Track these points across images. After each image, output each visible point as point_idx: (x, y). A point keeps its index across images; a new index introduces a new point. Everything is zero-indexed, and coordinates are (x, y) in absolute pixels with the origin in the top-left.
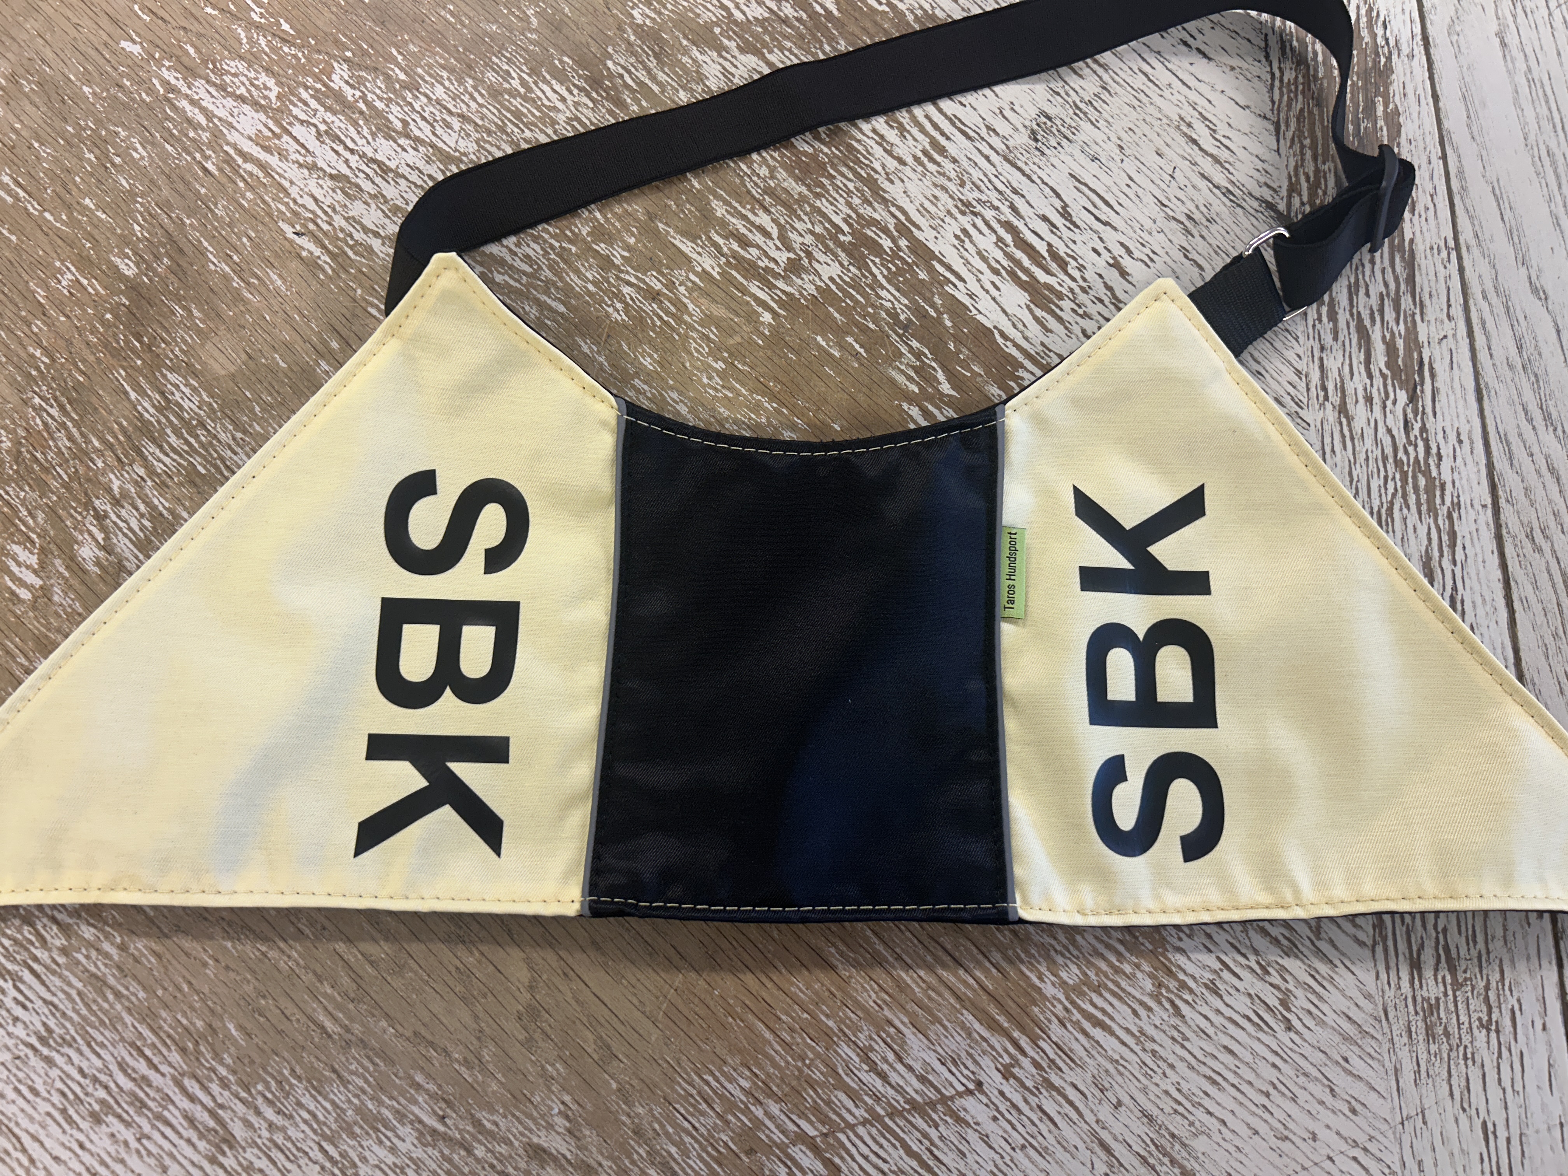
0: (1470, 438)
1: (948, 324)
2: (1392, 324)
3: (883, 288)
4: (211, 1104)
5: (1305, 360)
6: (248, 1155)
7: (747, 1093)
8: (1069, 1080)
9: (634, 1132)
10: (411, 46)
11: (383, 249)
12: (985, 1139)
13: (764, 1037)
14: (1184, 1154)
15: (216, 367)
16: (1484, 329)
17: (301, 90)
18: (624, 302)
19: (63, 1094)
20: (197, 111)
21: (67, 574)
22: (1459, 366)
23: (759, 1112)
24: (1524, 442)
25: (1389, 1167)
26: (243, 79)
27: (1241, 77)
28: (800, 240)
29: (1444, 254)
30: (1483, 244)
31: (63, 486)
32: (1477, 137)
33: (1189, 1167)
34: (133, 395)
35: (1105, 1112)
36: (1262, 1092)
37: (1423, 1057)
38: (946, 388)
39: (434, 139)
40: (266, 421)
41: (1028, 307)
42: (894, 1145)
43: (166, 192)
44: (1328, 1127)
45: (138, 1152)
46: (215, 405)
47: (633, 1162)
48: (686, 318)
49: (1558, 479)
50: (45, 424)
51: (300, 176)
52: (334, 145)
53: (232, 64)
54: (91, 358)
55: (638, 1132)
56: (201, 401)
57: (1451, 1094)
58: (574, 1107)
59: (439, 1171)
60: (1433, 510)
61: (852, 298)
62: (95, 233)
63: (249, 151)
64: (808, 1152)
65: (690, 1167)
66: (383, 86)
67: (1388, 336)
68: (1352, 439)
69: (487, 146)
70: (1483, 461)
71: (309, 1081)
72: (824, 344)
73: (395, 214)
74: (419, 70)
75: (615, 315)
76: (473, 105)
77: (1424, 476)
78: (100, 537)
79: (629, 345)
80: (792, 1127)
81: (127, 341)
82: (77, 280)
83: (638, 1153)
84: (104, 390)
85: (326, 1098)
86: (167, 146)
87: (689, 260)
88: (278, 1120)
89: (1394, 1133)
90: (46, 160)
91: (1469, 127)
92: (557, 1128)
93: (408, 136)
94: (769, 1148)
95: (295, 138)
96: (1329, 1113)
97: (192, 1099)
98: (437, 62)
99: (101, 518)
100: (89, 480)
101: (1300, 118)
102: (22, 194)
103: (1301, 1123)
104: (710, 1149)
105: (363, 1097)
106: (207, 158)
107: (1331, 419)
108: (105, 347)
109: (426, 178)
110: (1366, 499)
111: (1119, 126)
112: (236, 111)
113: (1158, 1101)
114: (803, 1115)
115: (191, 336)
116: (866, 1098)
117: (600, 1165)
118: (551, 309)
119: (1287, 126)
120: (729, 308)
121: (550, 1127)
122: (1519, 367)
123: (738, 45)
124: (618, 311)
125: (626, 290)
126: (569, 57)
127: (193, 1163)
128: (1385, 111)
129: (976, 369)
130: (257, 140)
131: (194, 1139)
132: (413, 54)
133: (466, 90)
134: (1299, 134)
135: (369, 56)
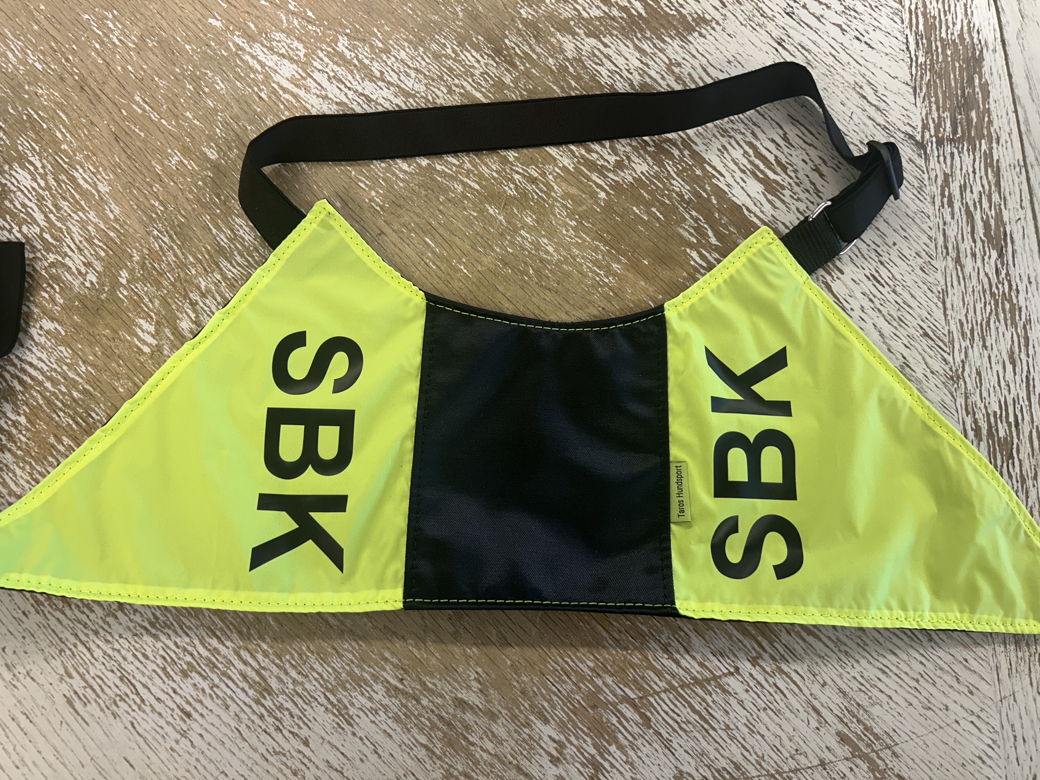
0: (1036, 281)
1: (715, 202)
2: (987, 210)
3: (674, 179)
4: (257, 667)
5: (934, 230)
6: (280, 699)
7: (592, 670)
8: (793, 668)
9: (521, 692)
10: (386, 27)
12: (741, 703)
13: (602, 636)
14: (866, 717)
17: (319, 52)
18: (515, 184)
19: (164, 658)
20: (255, 62)
21: (172, 338)
22: (1028, 237)
23: (600, 683)
25: (993, 729)
26: (284, 44)
27: (892, 59)
28: (623, 149)
29: (1018, 169)
31: (171, 284)
32: (1035, 100)
33: (869, 725)
34: (214, 231)
35: (816, 689)
36: (914, 679)
37: (1014, 660)
38: (713, 240)
39: (399, 82)
41: (763, 193)
42: (684, 706)
43: (236, 110)
44: (955, 702)
45: (211, 696)
47: (521, 711)
48: (553, 194)
50: (161, 247)
51: (318, 102)
52: (339, 85)
53: (277, 34)
54: (189, 208)
55: (523, 692)
57: (1031, 684)
58: (484, 676)
59: (399, 713)
60: (1014, 324)
61: (655, 184)
62: (193, 133)
63: (287, 87)
64: (630, 708)
65: (556, 715)
66: (369, 51)
67: (985, 217)
68: (964, 279)
69: (432, 88)
71: (318, 654)
72: (638, 212)
74: (391, 42)
75: (510, 191)
76: (423, 63)
77: (1008, 302)
78: (193, 316)
79: (517, 210)
80: (619, 692)
81: (211, 199)
82: (181, 161)
83: (523, 705)
84: (197, 228)
85: (329, 665)
86: (237, 82)
87: (555, 159)
88: (299, 678)
89: (996, 707)
90: (162, 88)
91: (1031, 94)
92: (473, 688)
93: (383, 81)
94: (606, 705)
95: (315, 80)
96: (956, 693)
97: (245, 663)
98: (401, 37)
99: (193, 304)
100: (187, 281)
101: (928, 84)
102: (147, 108)
103: (939, 699)
104: (568, 704)
105: (352, 665)
106: (261, 90)
107: (951, 266)
108: (198, 201)
109: (392, 105)
110: (973, 316)
112: (279, 63)
113: (849, 683)
114: (626, 685)
116: (666, 675)
117: (500, 712)
118: (470, 187)
119: (921, 89)
120: (579, 189)
121: (469, 687)
123: (585, 33)
124: (511, 189)
125: (516, 176)
126: (482, 36)
127: (245, 703)
128: (980, 83)
129: (732, 230)
131: (247, 688)
132: (387, 32)
133: (419, 54)
134: (928, 95)
135: (360, 32)
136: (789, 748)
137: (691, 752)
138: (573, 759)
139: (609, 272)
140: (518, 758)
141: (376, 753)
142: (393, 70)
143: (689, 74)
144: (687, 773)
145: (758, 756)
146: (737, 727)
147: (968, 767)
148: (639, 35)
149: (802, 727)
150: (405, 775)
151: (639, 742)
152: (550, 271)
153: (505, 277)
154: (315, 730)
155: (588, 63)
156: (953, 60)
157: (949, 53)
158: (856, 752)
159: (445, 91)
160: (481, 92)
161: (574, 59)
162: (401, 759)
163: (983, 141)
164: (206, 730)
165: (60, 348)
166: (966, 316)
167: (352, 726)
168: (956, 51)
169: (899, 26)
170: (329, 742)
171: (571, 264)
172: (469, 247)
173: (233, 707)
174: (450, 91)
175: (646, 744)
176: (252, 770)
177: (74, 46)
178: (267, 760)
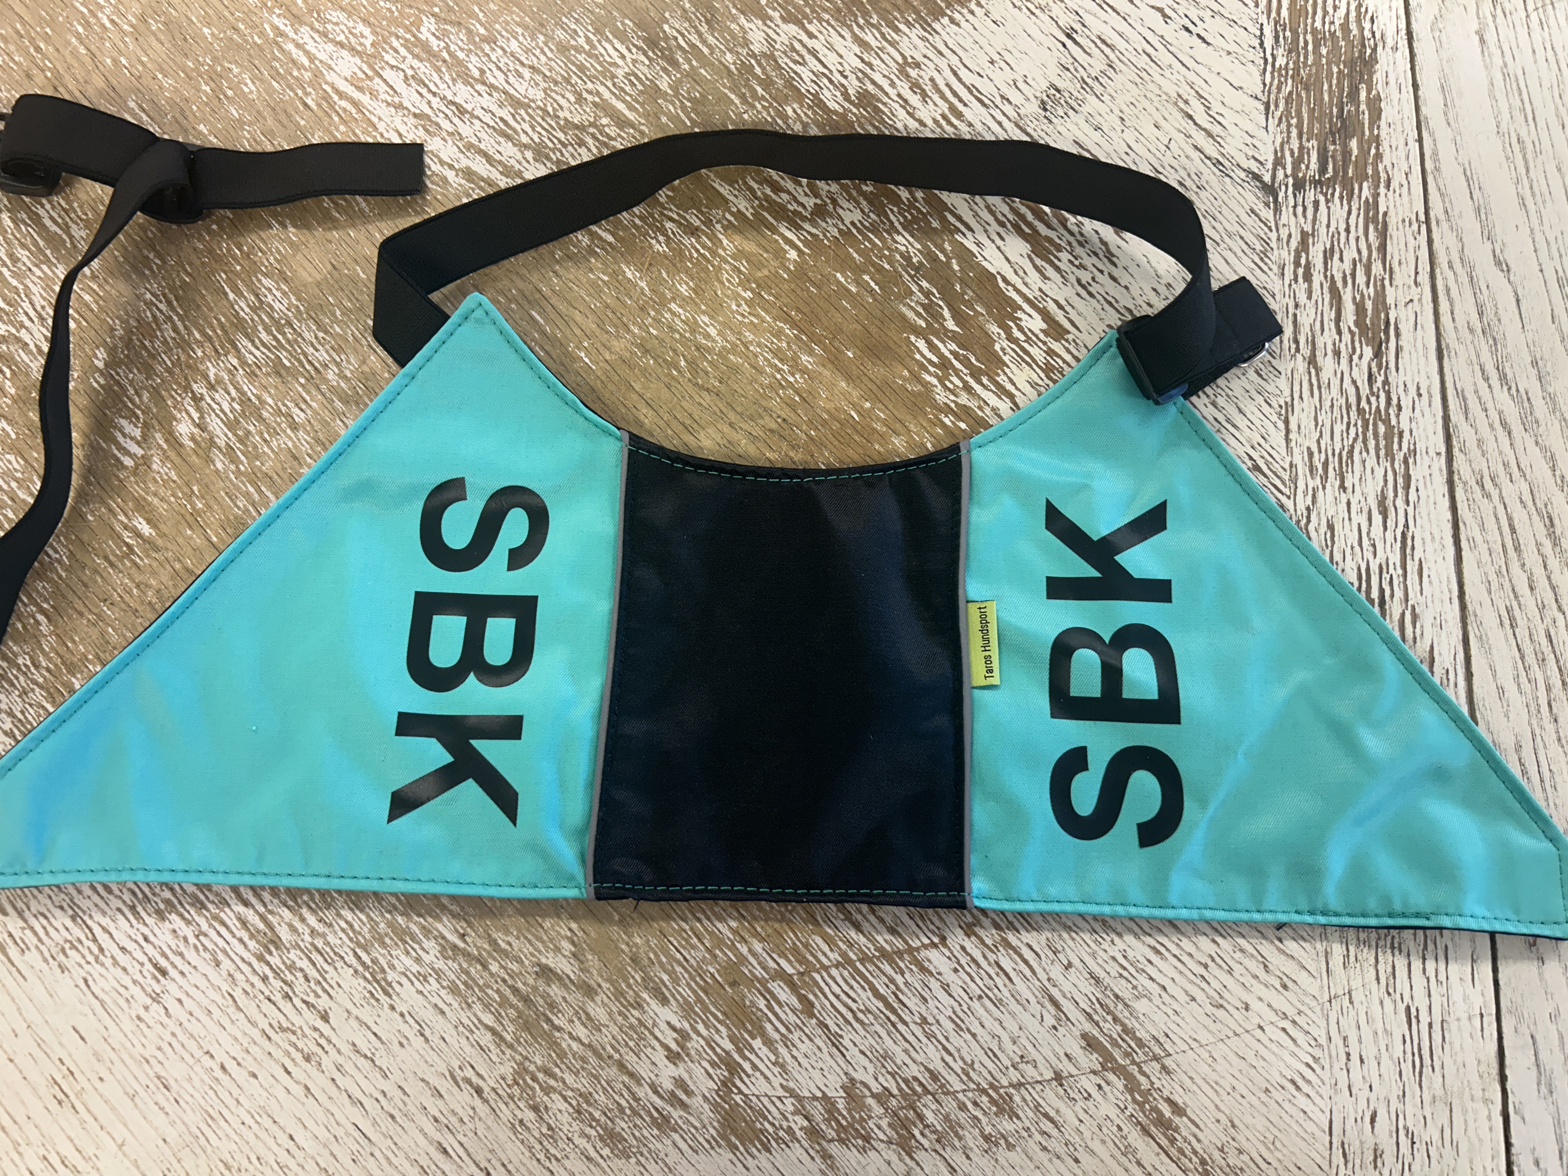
0: (1429, 392)
1: (956, 268)
2: (1363, 286)
4: (262, 910)
6: (292, 956)
7: (735, 932)
8: (1025, 941)
9: (631, 959)
11: (457, 180)
12: (946, 988)
14: (1127, 1014)
15: (305, 274)
16: (1449, 295)
17: (393, 39)
18: (666, 236)
20: (301, 53)
21: (165, 446)
22: (1422, 327)
23: (744, 950)
24: (1479, 398)
25: (1316, 1040)
26: (343, 27)
27: (1236, 61)
28: (827, 188)
29: (1415, 226)
30: (1452, 219)
31: (166, 371)
32: (1452, 123)
33: (1130, 1026)
34: (231, 296)
35: (1056, 971)
36: (1201, 963)
37: (1353, 943)
38: (951, 325)
39: (507, 86)
40: (345, 323)
41: (1029, 257)
42: (863, 988)
43: (270, 122)
44: (1260, 999)
45: (195, 947)
46: (302, 308)
47: (629, 986)
48: (721, 251)
49: (1509, 433)
50: (154, 316)
51: (388, 113)
52: (419, 89)
53: (334, 14)
54: (197, 262)
55: (635, 960)
56: (290, 304)
57: (1378, 979)
58: (580, 934)
59: (458, 982)
60: (1390, 455)
61: (870, 241)
63: (345, 90)
64: (785, 988)
65: (679, 993)
66: (465, 39)
67: (1358, 297)
68: (1319, 387)
69: (553, 95)
70: (1440, 413)
72: (842, 280)
73: (468, 150)
74: (498, 26)
75: (658, 246)
76: (543, 59)
77: (1384, 423)
78: (196, 416)
79: (668, 273)
80: (772, 964)
81: (229, 250)
83: (633, 977)
84: (206, 290)
85: (362, 911)
86: (274, 83)
87: (726, 201)
88: (320, 928)
89: (1322, 1010)
90: (168, 90)
91: (1445, 114)
92: (563, 951)
93: (484, 83)
94: (751, 981)
95: (385, 81)
96: (1262, 987)
97: (246, 904)
98: (513, 19)
99: (197, 399)
100: (189, 367)
101: (1288, 99)
102: (145, 118)
103: (1235, 994)
104: (698, 979)
105: (395, 913)
106: (307, 94)
107: (1301, 369)
108: (209, 253)
109: (497, 120)
110: (1329, 442)
111: (1122, 100)
112: (335, 55)
113: (1105, 965)
114: (783, 955)
115: (284, 248)
116: (840, 943)
117: (600, 986)
118: (600, 238)
119: (1277, 106)
120: (759, 245)
121: (558, 950)
122: (1479, 331)
123: (782, 17)
124: (660, 243)
125: (669, 225)
126: (631, 20)
127: (243, 960)
128: (1368, 97)
129: (978, 309)
130: (353, 81)
131: (246, 939)
132: (493, 12)
133: (537, 45)
134: (1287, 113)
135: (454, 12)
136: (1012, 1054)
137: (868, 1053)
138: (700, 1055)
139: (796, 367)
140: (622, 1051)
141: (422, 1035)
142: (499, 68)
143: (932, 80)
144: (862, 1082)
145: (965, 1063)
146: (938, 1022)
147: (1274, 1093)
148: (861, 21)
149: (1032, 1025)
150: (460, 1068)
151: (795, 1036)
152: (711, 363)
153: (644, 370)
154: (339, 1000)
155: (783, 61)
156: (1329, 63)
157: (1324, 51)
158: (1108, 1064)
159: (572, 99)
160: (624, 101)
161: (764, 55)
162: (457, 1045)
163: (1365, 185)
164: (187, 994)
165: (8, 456)
166: (1318, 442)
167: (390, 996)
168: (1335, 48)
169: (1252, 11)
170: (357, 1018)
171: (741, 355)
172: (594, 326)
173: (226, 964)
174: (580, 99)
175: (804, 1038)
176: (248, 1052)
177: (48, 30)
178: (269, 1038)
